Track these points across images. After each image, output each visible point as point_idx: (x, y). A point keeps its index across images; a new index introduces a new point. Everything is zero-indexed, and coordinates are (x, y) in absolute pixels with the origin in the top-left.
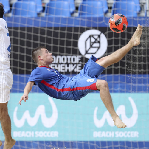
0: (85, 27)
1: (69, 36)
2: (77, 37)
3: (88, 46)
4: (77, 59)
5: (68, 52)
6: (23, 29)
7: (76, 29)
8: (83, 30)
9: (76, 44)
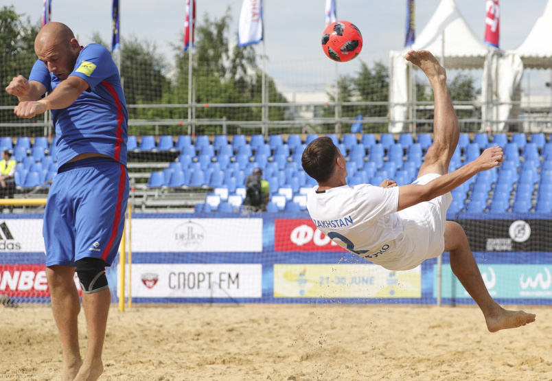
0: (514, 219)
1: (503, 226)
2: (508, 226)
3: (517, 232)
4: (509, 241)
5: (502, 236)
6: (471, 220)
7: (508, 221)
8: (512, 222)
9: (508, 231)
